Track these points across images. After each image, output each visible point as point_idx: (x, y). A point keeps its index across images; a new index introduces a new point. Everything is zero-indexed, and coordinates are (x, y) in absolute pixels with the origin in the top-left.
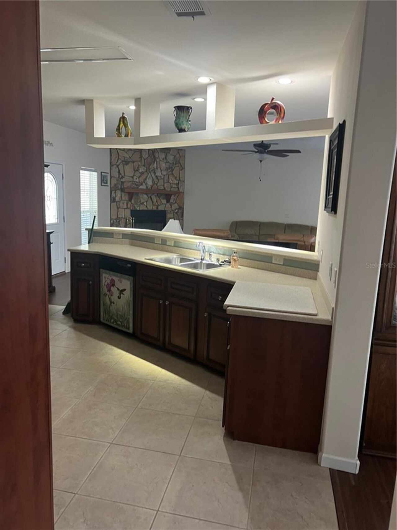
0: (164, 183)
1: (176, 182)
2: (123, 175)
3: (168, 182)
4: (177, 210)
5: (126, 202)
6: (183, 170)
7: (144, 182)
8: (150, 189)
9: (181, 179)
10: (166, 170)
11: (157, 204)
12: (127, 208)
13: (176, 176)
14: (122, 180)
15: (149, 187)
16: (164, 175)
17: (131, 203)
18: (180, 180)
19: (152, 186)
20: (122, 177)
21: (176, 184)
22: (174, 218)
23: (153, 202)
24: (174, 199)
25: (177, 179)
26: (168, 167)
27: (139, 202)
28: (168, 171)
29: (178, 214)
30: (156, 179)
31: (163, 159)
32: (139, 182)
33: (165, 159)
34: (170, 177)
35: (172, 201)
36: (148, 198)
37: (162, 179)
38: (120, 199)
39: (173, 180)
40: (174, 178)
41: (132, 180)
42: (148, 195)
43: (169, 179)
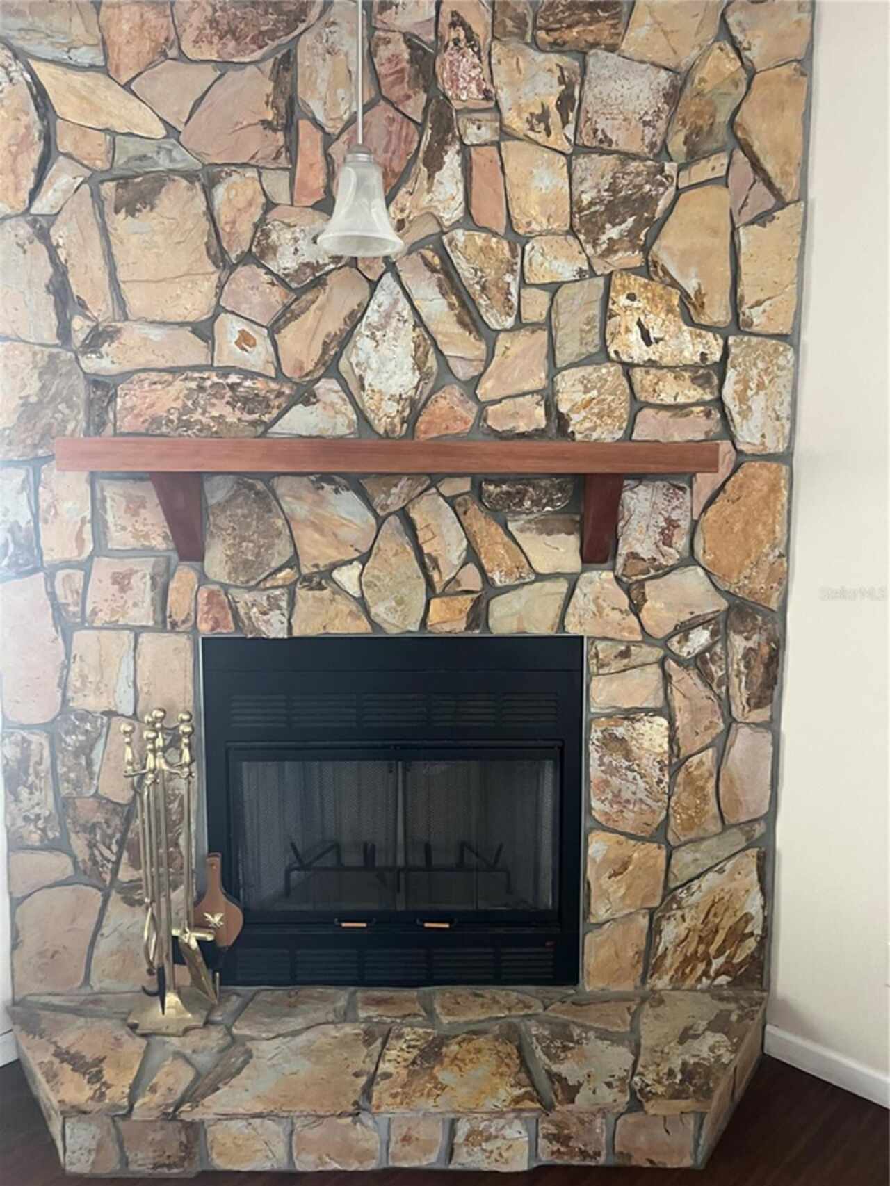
0: (554, 370)
2: (101, 309)
3: (602, 355)
4: (700, 638)
5: (144, 569)
6: (786, 217)
7: (330, 366)
8: (401, 430)
9: (758, 318)
11: (472, 579)
12: (165, 623)
13: (691, 285)
14: (91, 363)
15: (386, 415)
16: (554, 288)
17: (203, 579)
18: (738, 324)
19: (415, 408)
20: (98, 338)
21: (694, 367)
22: (666, 711)
23: (425, 563)
24: (672, 524)
25: (704, 320)
26: (591, 204)
27: (280, 570)
28: (595, 244)
29: (717, 671)
30: (457, 329)
31: (544, 117)
32: (279, 369)
33: (565, 122)
34: (623, 300)
35: (645, 550)
36: (373, 521)
37: (535, 327)
38: (89, 547)
39: (653, 335)
40: (670, 310)
41: (202, 360)
42: (379, 499)
43: (611, 324)
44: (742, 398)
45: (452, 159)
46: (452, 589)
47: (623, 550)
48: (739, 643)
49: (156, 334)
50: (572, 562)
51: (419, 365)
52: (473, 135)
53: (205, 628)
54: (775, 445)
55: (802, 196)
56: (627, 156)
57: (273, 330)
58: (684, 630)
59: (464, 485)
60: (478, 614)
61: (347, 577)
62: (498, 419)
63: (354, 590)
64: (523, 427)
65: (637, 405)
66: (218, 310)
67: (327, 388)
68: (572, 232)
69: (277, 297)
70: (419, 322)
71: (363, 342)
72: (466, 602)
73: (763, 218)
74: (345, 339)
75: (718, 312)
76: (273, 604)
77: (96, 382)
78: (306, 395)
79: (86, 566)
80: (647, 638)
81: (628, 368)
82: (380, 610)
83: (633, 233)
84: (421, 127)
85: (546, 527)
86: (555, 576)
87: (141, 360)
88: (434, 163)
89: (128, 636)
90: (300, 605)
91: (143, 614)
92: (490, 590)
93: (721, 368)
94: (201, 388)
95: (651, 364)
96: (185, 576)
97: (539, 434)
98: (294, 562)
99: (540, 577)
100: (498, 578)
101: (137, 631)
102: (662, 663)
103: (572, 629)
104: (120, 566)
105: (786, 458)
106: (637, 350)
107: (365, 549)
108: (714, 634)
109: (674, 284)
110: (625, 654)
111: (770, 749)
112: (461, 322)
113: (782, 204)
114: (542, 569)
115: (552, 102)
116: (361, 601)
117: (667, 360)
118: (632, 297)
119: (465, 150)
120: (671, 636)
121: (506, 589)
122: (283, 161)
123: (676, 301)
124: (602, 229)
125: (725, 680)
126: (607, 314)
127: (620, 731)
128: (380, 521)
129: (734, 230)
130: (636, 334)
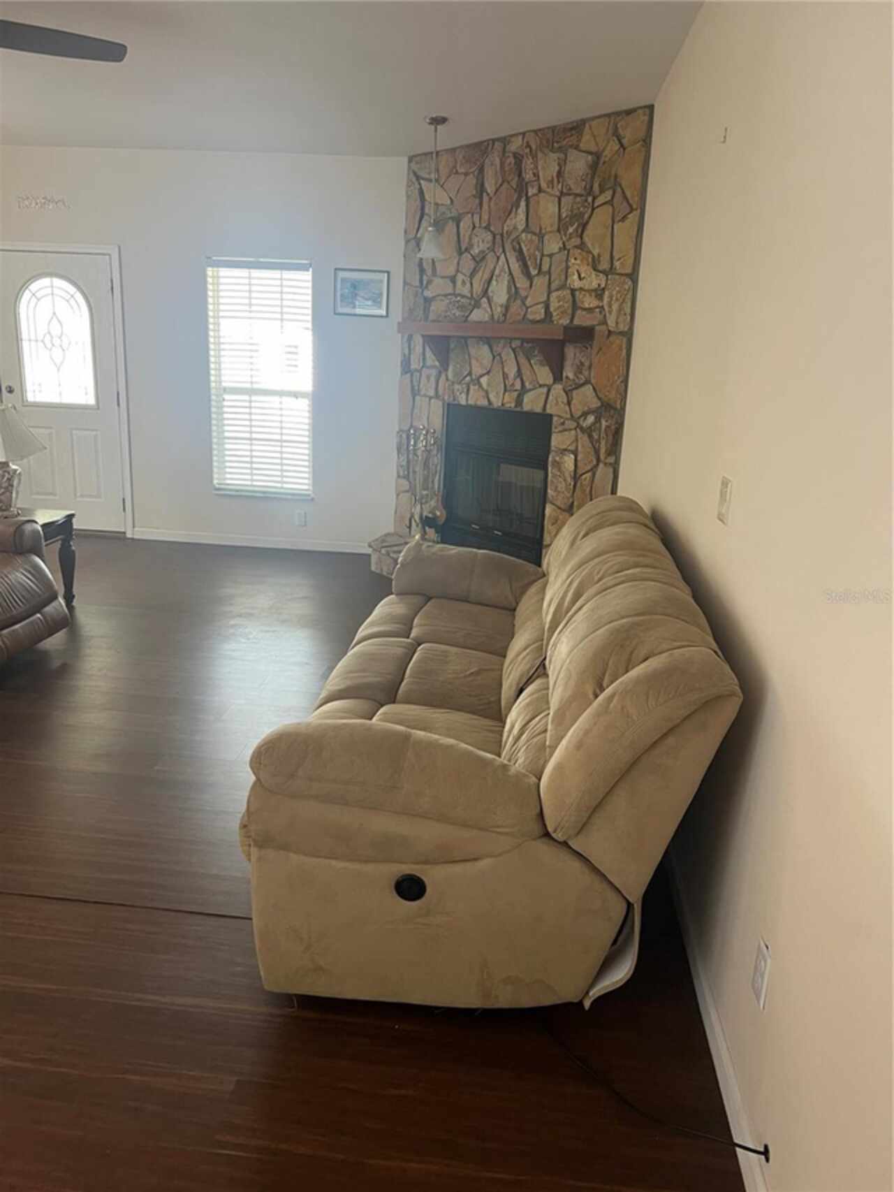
0: (549, 292)
5: (434, 372)
8: (502, 319)
11: (518, 386)
13: (596, 252)
14: (426, 293)
15: (498, 312)
16: (552, 256)
17: (447, 379)
19: (506, 309)
22: (575, 453)
25: (600, 268)
26: (566, 217)
29: (595, 436)
31: (552, 181)
33: (559, 182)
34: (573, 261)
37: (545, 273)
38: (421, 364)
39: (582, 276)
44: (609, 305)
46: (512, 389)
47: (564, 375)
48: (604, 423)
49: (442, 281)
50: (550, 380)
51: (508, 291)
54: (625, 328)
55: (642, 205)
56: (577, 195)
58: (585, 414)
59: (518, 343)
60: (519, 401)
61: (484, 381)
62: (530, 315)
63: (485, 387)
64: (538, 318)
65: (575, 306)
66: (457, 272)
68: (559, 231)
69: (472, 264)
70: (511, 273)
72: (516, 394)
73: (624, 219)
74: (489, 281)
76: (463, 390)
77: (426, 300)
78: (478, 304)
79: (420, 371)
80: (572, 417)
81: (573, 291)
82: (492, 396)
83: (576, 230)
84: (516, 191)
85: (542, 365)
86: (544, 386)
87: (437, 292)
89: (427, 399)
90: (471, 391)
91: (432, 393)
92: (524, 390)
93: (604, 290)
94: (450, 302)
95: (581, 289)
96: (443, 378)
97: (542, 321)
98: (470, 374)
99: (541, 386)
100: (527, 385)
101: (431, 398)
102: (576, 429)
103: (548, 411)
104: (428, 372)
105: (629, 333)
106: (577, 284)
107: (489, 369)
108: (596, 418)
109: (590, 252)
110: (563, 424)
111: (611, 476)
112: (523, 272)
113: (632, 210)
114: (541, 382)
115: (555, 174)
116: (487, 392)
117: (586, 288)
118: (575, 259)
119: (528, 199)
120: (579, 418)
121: (530, 390)
122: (478, 210)
123: (590, 260)
124: (568, 229)
125: (599, 441)
126: (567, 268)
127: (557, 459)
128: (494, 357)
129: (613, 224)
130: (576, 277)
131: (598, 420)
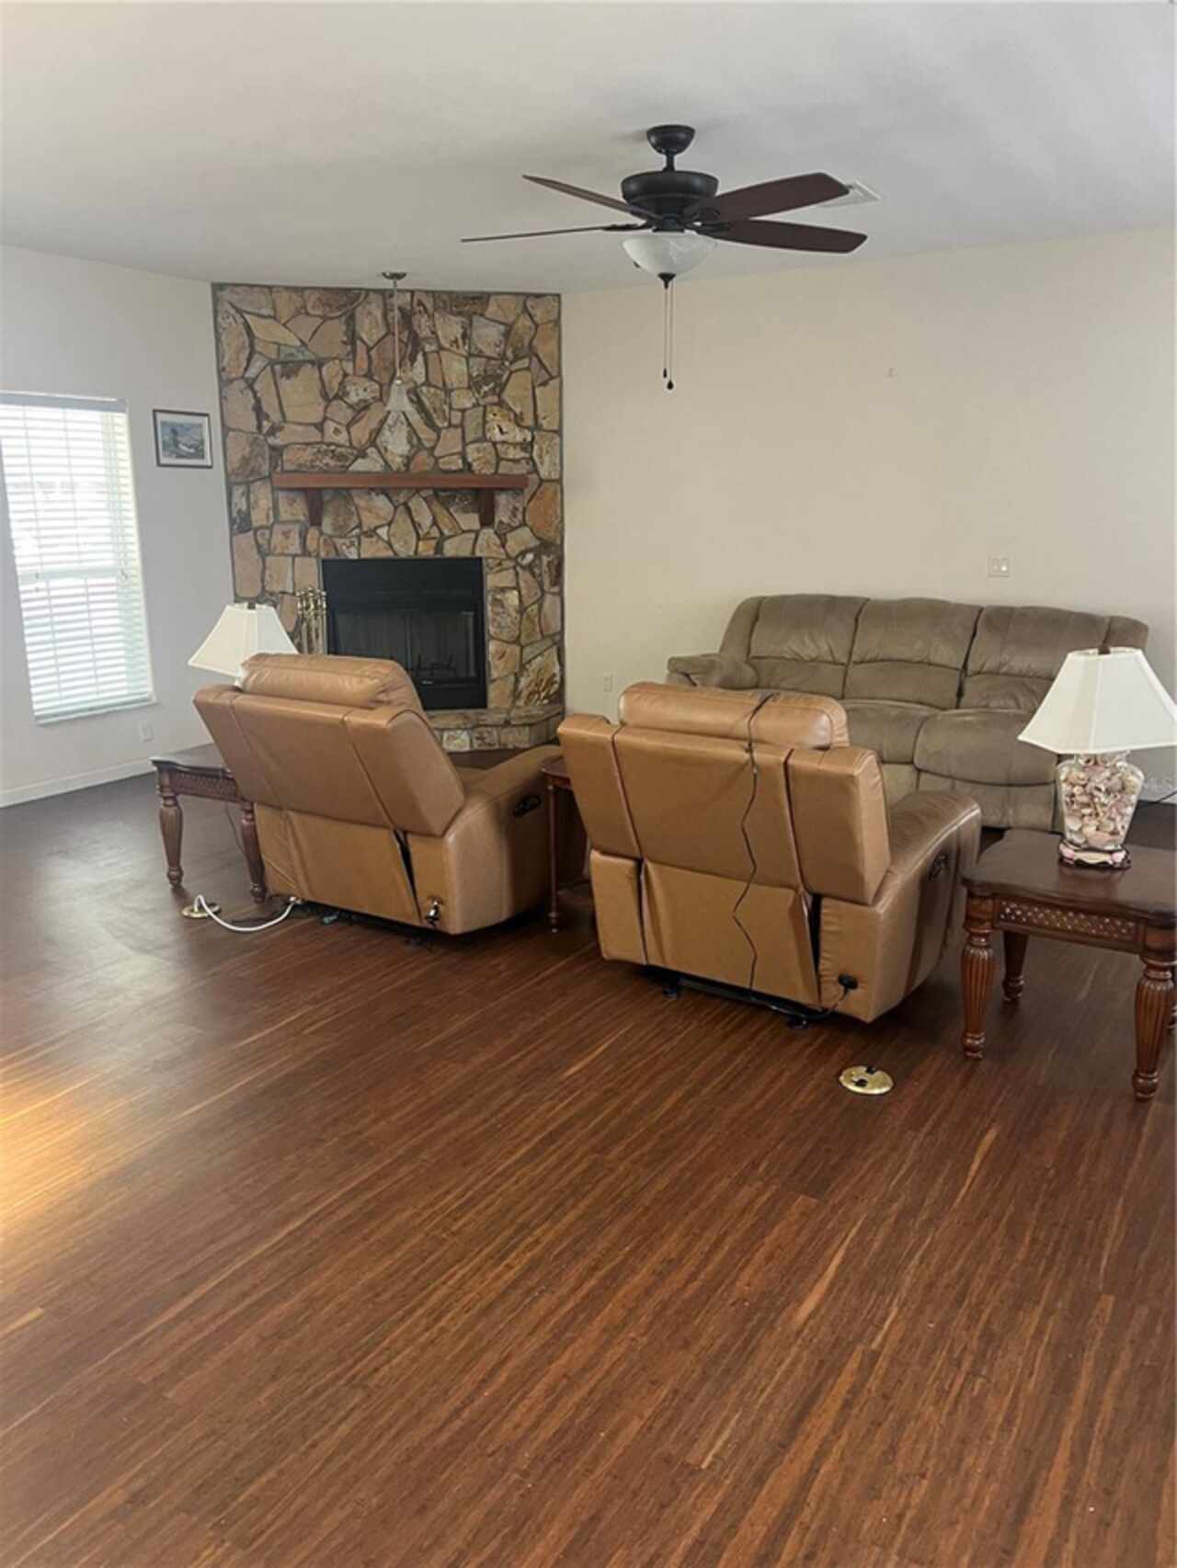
0: (465, 444)
1: (519, 435)
2: (275, 417)
3: (484, 439)
4: (530, 557)
5: (297, 528)
6: (554, 383)
7: (372, 442)
8: (403, 469)
9: (544, 424)
10: (469, 388)
11: (434, 532)
12: (305, 553)
13: (518, 410)
14: (271, 440)
15: (397, 462)
16: (463, 411)
17: (321, 533)
18: (537, 426)
19: (409, 460)
20: (273, 431)
21: (521, 444)
22: (517, 588)
23: (416, 526)
24: (516, 509)
25: (525, 424)
26: (478, 376)
27: (354, 529)
28: (479, 393)
29: (537, 571)
30: (425, 427)
31: (456, 341)
32: (351, 443)
33: (464, 343)
34: (491, 416)
35: (505, 520)
36: (392, 508)
37: (456, 426)
38: (272, 519)
39: (504, 430)
40: (510, 420)
41: (319, 439)
42: (394, 499)
43: (487, 426)
44: (540, 457)
45: (420, 357)
46: (427, 537)
47: (497, 520)
48: (545, 559)
49: (300, 428)
50: (477, 526)
51: (410, 442)
52: (428, 348)
53: (323, 554)
54: (555, 476)
55: (560, 374)
56: (489, 358)
57: (348, 426)
58: (523, 554)
59: (431, 492)
60: (439, 548)
61: (383, 532)
62: (443, 465)
63: (386, 538)
64: (454, 467)
65: (499, 459)
66: (325, 419)
67: (371, 451)
69: (350, 413)
70: (409, 424)
71: (386, 433)
72: (433, 543)
73: (544, 384)
74: (378, 431)
75: (529, 421)
76: (352, 544)
77: (273, 448)
78: (362, 454)
79: (270, 528)
80: (509, 557)
81: (494, 444)
82: (396, 546)
83: (493, 390)
84: (407, 345)
85: (465, 511)
86: (469, 531)
87: (293, 439)
88: (413, 360)
89: (290, 559)
90: (363, 545)
91: (295, 547)
92: (443, 538)
93: (532, 444)
94: (319, 451)
95: (503, 442)
96: (313, 532)
97: (460, 471)
98: (360, 526)
99: (464, 532)
100: (446, 532)
101: (295, 556)
102: (514, 568)
103: (478, 554)
104: (285, 528)
105: (560, 481)
106: (498, 437)
107: (389, 519)
108: (535, 555)
109: (510, 409)
110: (500, 564)
111: (559, 604)
112: (426, 423)
113: (552, 378)
114: (464, 528)
115: (459, 336)
116: (389, 544)
117: (510, 441)
118: (495, 415)
119: (425, 354)
120: (518, 556)
121: (449, 537)
122: (350, 357)
123: (512, 416)
124: (481, 387)
125: (540, 575)
126: (485, 422)
127: (499, 597)
128: (396, 508)
129: (534, 388)
130: (497, 430)
131: (537, 556)
